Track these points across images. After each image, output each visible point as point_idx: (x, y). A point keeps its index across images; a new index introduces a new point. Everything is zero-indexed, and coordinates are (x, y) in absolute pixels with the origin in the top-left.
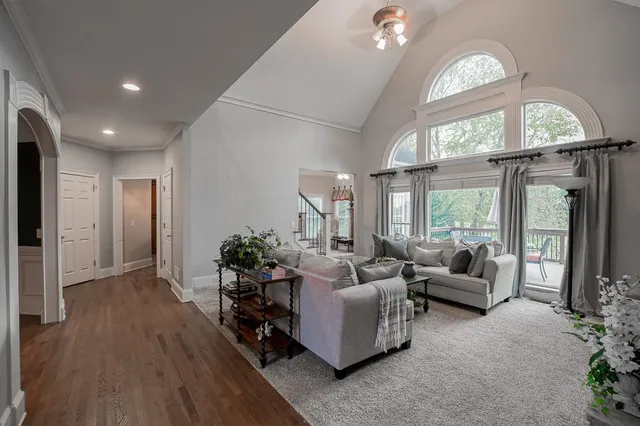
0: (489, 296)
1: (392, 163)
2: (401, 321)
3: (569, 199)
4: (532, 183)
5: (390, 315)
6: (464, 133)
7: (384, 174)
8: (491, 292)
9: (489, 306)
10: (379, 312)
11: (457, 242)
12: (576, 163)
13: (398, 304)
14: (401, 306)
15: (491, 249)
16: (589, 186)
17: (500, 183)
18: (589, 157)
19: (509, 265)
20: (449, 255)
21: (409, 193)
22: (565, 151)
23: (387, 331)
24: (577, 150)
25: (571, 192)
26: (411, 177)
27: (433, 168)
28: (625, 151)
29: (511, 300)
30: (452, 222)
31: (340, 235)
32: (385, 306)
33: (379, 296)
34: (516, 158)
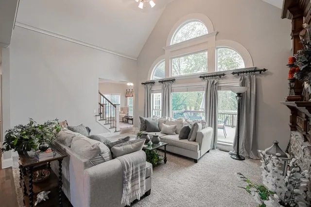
0: (199, 152)
1: (153, 77)
2: (142, 181)
3: (238, 98)
4: (220, 89)
5: (132, 179)
6: (192, 65)
7: (149, 83)
8: (200, 150)
9: (199, 157)
10: (124, 179)
11: (184, 121)
12: (241, 79)
13: (139, 170)
14: (141, 171)
15: (200, 125)
16: (246, 91)
17: (205, 89)
18: (247, 76)
19: (209, 133)
20: (180, 128)
21: (161, 94)
22: (236, 73)
23: (130, 191)
24: (241, 73)
25: (239, 95)
26: (162, 85)
27: (173, 80)
28: (262, 74)
29: (210, 151)
30: (185, 108)
31: (129, 115)
32: (128, 174)
33: (123, 168)
34: (213, 76)
